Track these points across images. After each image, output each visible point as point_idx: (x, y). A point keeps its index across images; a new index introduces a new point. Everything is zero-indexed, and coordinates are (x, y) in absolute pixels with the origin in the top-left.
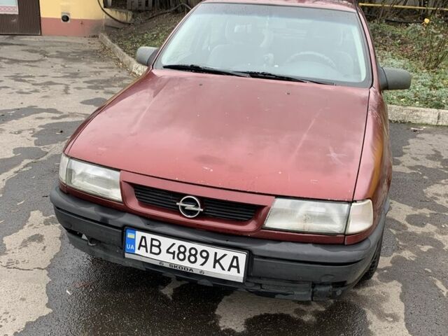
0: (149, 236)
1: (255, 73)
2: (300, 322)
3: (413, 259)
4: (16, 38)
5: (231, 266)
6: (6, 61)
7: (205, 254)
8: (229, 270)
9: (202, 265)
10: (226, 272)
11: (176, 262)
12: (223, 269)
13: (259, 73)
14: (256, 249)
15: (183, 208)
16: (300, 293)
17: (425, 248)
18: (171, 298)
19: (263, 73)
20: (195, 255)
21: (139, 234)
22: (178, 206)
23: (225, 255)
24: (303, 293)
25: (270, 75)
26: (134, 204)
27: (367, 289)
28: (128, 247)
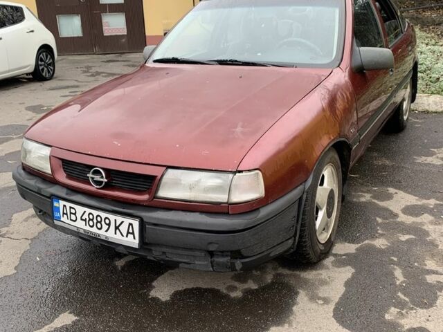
0: (68, 205)
1: (224, 61)
2: (227, 297)
3: (383, 248)
4: (124, 56)
5: (128, 233)
6: (104, 75)
7: (107, 221)
8: (127, 236)
9: (107, 231)
10: (125, 238)
11: (88, 228)
12: (123, 235)
13: (227, 61)
14: (146, 216)
15: (93, 178)
16: (200, 263)
17: (404, 238)
18: (120, 269)
19: (230, 61)
20: (100, 222)
21: (62, 203)
22: (88, 177)
23: (122, 222)
24: (203, 263)
25: (236, 61)
26: (62, 177)
27: (314, 272)
28: (56, 214)
